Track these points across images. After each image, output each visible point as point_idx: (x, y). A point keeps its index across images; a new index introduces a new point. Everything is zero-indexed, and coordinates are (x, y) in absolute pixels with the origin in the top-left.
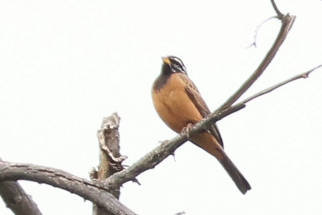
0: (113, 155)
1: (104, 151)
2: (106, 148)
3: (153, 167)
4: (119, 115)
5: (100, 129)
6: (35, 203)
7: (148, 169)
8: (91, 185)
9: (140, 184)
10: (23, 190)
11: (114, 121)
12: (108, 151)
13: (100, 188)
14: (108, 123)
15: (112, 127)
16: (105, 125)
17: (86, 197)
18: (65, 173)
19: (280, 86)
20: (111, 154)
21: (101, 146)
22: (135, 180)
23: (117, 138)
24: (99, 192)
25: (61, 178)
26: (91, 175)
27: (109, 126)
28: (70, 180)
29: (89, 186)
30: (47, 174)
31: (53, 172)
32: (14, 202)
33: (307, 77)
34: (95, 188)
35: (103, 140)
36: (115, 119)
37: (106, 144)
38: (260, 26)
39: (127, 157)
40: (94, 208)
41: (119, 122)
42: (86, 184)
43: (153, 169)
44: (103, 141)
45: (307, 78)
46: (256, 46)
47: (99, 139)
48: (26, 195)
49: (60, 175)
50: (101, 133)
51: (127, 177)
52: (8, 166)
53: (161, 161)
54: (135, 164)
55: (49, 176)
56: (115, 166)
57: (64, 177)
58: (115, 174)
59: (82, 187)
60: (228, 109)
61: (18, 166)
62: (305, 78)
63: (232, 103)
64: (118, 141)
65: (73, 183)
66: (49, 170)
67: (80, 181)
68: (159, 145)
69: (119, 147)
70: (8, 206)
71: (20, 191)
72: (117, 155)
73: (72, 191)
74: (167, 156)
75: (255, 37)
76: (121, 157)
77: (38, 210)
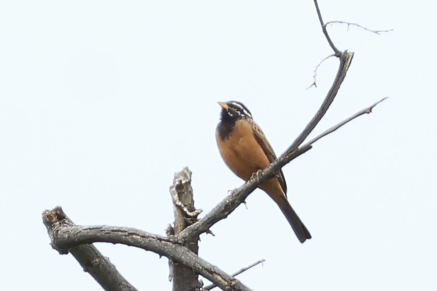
0: (188, 210)
1: (179, 207)
2: (179, 203)
3: (225, 217)
4: (190, 169)
5: (172, 184)
6: (113, 265)
7: (221, 219)
8: (164, 240)
9: (214, 235)
10: (99, 253)
11: (185, 176)
12: (183, 206)
13: (175, 243)
14: (180, 179)
15: (183, 182)
16: (177, 180)
17: (162, 253)
18: (137, 231)
19: (343, 124)
20: (185, 209)
21: (174, 202)
22: (208, 232)
23: (191, 193)
24: (174, 247)
25: (134, 236)
26: (167, 232)
27: (181, 181)
28: (143, 237)
29: (163, 242)
30: (120, 233)
31: (126, 232)
32: (91, 265)
33: (371, 111)
34: (169, 243)
35: (177, 195)
36: (187, 173)
37: (180, 200)
38: (319, 65)
39: (202, 211)
40: (170, 263)
41: (191, 176)
42: (160, 239)
43: (226, 219)
44: (176, 197)
45: (370, 113)
46: (316, 86)
47: (172, 195)
48: (103, 257)
49: (134, 234)
50: (174, 189)
51: (201, 229)
52: (80, 229)
53: (233, 210)
54: (207, 216)
55: (123, 235)
56: (190, 220)
57: (138, 235)
58: (188, 227)
59: (156, 244)
60: (295, 152)
61: (90, 229)
62: (368, 113)
63: (299, 146)
64: (192, 195)
65: (147, 240)
66: (122, 230)
67: (153, 238)
68: (230, 193)
69: (193, 202)
70: (86, 270)
71: (97, 254)
72: (192, 209)
73: (147, 248)
74: (238, 204)
75: (314, 77)
76: (196, 211)
77: (117, 271)
